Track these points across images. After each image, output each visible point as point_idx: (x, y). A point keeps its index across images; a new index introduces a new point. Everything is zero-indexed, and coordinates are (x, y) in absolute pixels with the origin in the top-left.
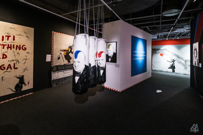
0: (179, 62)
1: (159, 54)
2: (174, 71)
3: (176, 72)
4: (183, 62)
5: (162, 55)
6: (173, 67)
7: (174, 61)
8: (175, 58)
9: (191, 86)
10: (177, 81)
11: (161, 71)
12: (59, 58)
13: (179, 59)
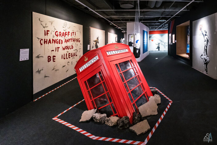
0: (162, 44)
1: (151, 40)
2: (159, 50)
3: (160, 50)
4: (164, 44)
5: (152, 40)
6: (159, 48)
7: (159, 44)
8: (160, 42)
9: (168, 54)
10: (160, 55)
11: (152, 51)
12: (93, 47)
13: (161, 42)
